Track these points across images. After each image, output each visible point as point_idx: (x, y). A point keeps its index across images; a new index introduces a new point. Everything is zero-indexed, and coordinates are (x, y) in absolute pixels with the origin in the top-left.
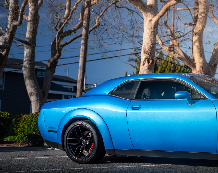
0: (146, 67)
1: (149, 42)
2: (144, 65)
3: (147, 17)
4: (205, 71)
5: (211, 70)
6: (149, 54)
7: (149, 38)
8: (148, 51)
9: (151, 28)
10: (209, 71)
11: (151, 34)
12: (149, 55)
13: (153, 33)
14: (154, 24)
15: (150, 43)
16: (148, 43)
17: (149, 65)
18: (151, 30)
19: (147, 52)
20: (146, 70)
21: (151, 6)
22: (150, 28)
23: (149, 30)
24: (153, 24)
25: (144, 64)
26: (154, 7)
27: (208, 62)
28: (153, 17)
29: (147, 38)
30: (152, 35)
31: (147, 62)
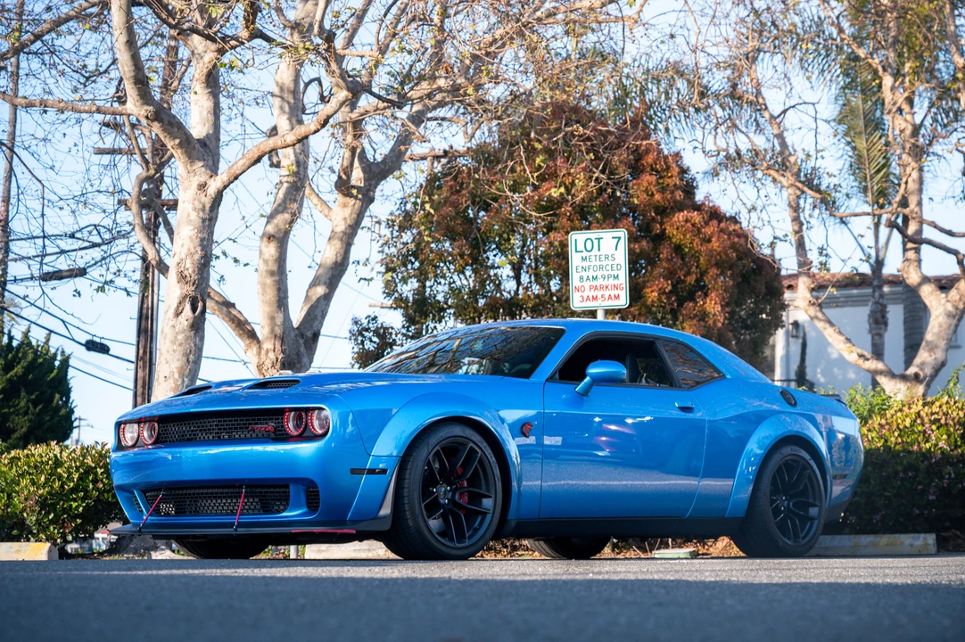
0: (186, 323)
1: (195, 248)
2: (180, 318)
3: (192, 174)
4: (287, 352)
5: (302, 349)
6: (193, 284)
7: (194, 237)
8: (193, 276)
9: (204, 207)
10: (299, 351)
11: (201, 224)
12: (193, 289)
13: (207, 223)
14: (213, 196)
15: (199, 252)
16: (192, 251)
17: (195, 318)
18: (201, 214)
19: (188, 279)
20: (183, 332)
21: (203, 143)
22: (201, 206)
23: (196, 213)
24: (209, 197)
25: (178, 314)
26: (211, 146)
27: (296, 324)
28: (211, 177)
29: (190, 237)
30: (204, 227)
31: (188, 307)
